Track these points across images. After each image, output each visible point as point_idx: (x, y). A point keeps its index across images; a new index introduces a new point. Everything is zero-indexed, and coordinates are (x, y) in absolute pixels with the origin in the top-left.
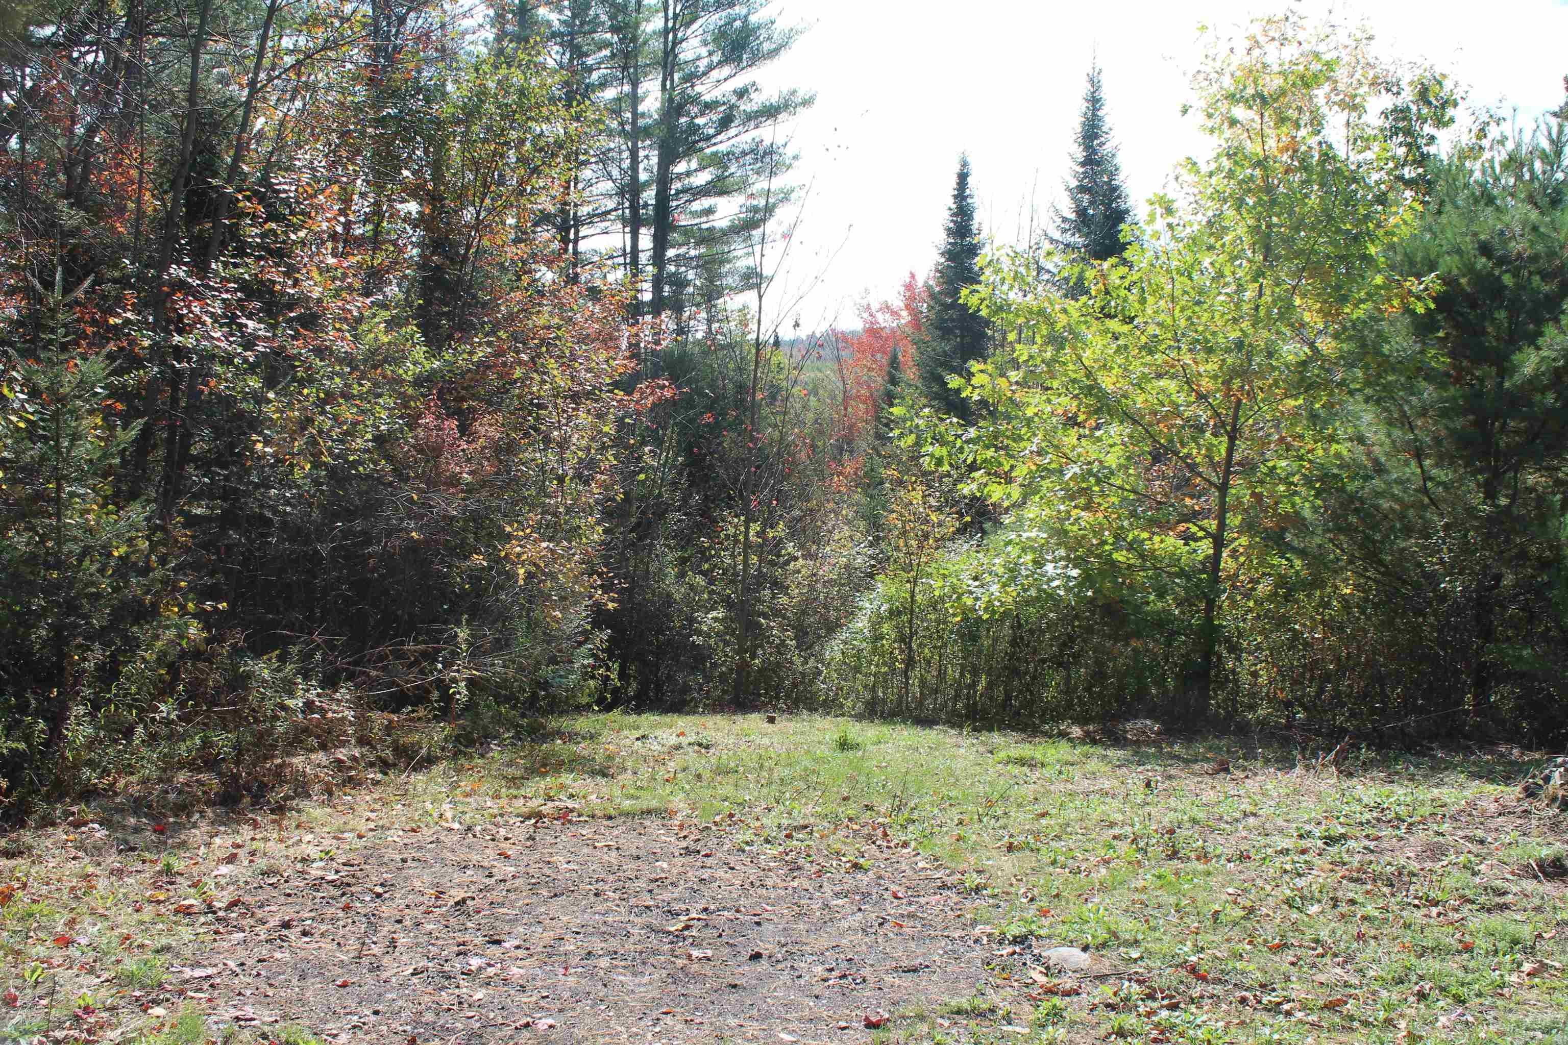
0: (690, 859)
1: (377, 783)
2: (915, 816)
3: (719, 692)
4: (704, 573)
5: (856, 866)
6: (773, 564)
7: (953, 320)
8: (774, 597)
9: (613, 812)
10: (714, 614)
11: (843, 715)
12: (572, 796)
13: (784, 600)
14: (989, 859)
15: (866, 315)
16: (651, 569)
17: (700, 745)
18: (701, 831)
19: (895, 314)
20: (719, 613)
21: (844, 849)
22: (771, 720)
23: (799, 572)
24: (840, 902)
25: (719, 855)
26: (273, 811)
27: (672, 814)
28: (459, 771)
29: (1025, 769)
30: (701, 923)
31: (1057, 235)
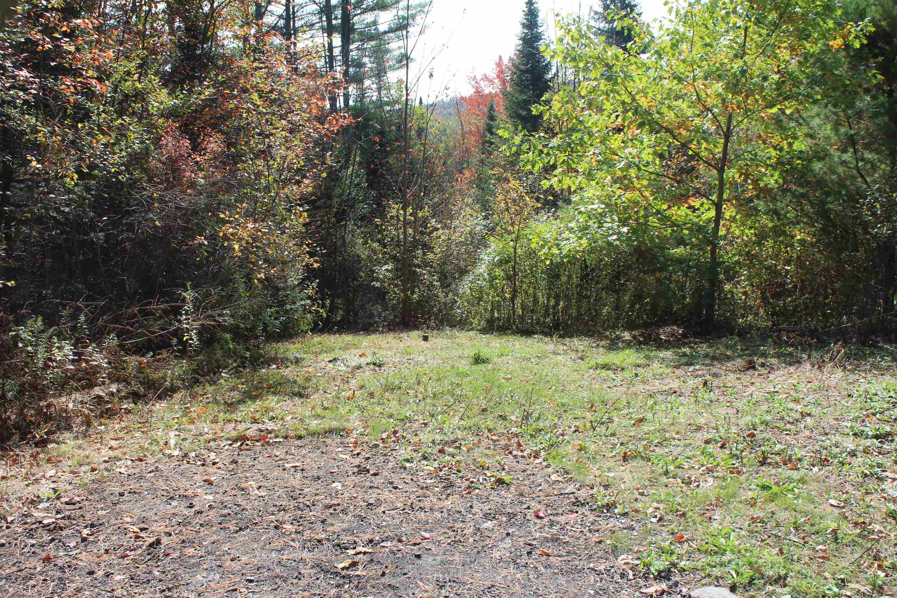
0: (361, 478)
1: (128, 412)
2: (541, 425)
3: (392, 317)
4: (379, 241)
5: (500, 482)
6: (422, 233)
7: (528, 80)
8: (424, 254)
9: (303, 433)
10: (386, 267)
11: (472, 329)
12: (272, 419)
13: (431, 256)
14: (609, 470)
15: (473, 83)
16: (347, 241)
17: (375, 364)
18: (371, 448)
19: (491, 81)
20: (389, 267)
21: (488, 462)
22: (426, 339)
23: (440, 237)
24: (489, 524)
25: (385, 473)
26: (37, 445)
27: (348, 433)
28: (194, 396)
29: (610, 372)
30: (366, 558)
31: (592, 23)
